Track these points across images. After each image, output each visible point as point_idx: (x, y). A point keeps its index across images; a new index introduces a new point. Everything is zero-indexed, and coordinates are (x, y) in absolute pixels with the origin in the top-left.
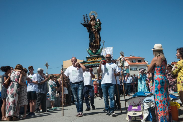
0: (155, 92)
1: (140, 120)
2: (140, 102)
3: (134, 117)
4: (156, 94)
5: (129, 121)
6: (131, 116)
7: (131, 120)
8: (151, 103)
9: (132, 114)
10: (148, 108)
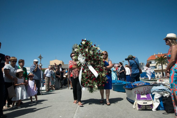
0: (174, 82)
1: (151, 109)
2: (145, 91)
3: (144, 106)
4: (175, 84)
5: (139, 110)
6: (141, 105)
7: (141, 109)
8: (164, 93)
9: (143, 103)
10: (160, 97)
